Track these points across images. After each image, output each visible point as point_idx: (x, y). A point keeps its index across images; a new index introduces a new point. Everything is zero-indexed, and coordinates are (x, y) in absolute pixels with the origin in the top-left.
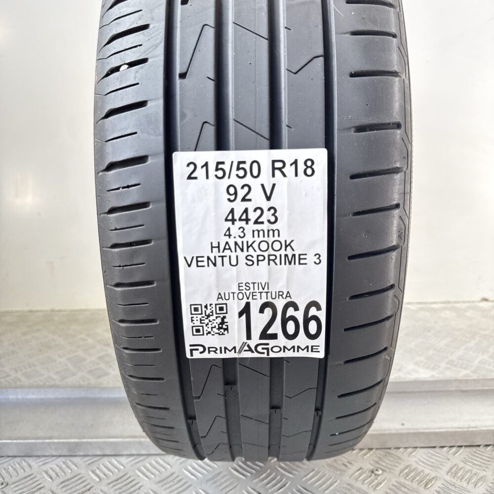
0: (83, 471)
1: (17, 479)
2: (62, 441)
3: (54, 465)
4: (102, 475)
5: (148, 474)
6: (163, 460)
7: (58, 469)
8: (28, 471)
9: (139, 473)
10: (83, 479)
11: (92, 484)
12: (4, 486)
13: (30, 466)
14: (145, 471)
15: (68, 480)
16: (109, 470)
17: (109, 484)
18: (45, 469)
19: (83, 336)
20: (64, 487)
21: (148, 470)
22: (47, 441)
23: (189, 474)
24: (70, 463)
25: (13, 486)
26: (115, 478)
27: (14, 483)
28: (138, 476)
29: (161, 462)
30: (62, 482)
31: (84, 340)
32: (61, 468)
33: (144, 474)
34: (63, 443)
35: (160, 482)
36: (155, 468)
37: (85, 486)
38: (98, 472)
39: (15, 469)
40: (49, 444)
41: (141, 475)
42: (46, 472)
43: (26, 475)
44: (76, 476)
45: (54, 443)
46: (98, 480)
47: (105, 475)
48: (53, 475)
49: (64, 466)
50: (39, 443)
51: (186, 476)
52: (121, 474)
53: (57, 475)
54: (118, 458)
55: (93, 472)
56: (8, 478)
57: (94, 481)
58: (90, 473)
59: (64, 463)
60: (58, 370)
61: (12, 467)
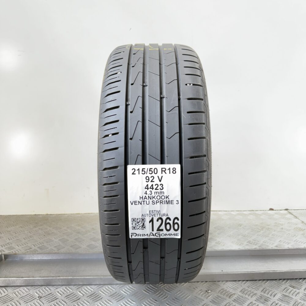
0: (75, 292)
1: (45, 295)
2: (64, 278)
3: (61, 289)
4: (84, 293)
5: (105, 292)
7: (63, 291)
10: (76, 295)
11: (80, 297)
12: (40, 298)
13: (50, 290)
14: (103, 291)
15: (69, 295)
16: (87, 291)
17: (87, 297)
18: (57, 291)
20: (67, 298)
21: (105, 291)
22: (58, 278)
23: (124, 293)
24: (68, 288)
25: (44, 298)
26: (90, 294)
27: (44, 297)
28: (100, 293)
29: (110, 287)
30: (66, 296)
32: (64, 290)
33: (103, 293)
34: (65, 279)
35: (110, 296)
36: (108, 290)
37: (77, 298)
38: (82, 292)
39: (43, 291)
40: (59, 279)
41: (102, 293)
42: (58, 292)
43: (49, 293)
44: (72, 294)
45: (61, 279)
46: (82, 295)
47: (85, 293)
48: (61, 293)
49: (66, 290)
50: (54, 279)
51: (122, 294)
52: (93, 293)
53: (63, 293)
54: (91, 286)
55: (80, 292)
56: (41, 295)
57: (81, 296)
58: (78, 292)
59: (66, 288)
60: (55, 246)
61: (42, 290)
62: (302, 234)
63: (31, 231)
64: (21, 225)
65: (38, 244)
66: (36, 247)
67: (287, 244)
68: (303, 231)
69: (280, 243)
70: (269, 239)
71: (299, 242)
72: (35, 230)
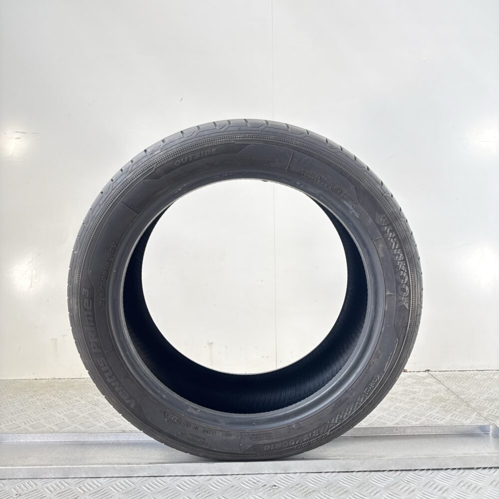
0: (73, 488)
1: (27, 492)
2: (59, 467)
3: (52, 483)
4: (86, 490)
5: (117, 488)
6: (129, 481)
7: (55, 486)
8: (35, 487)
9: (112, 488)
10: (73, 492)
11: (79, 495)
12: (18, 495)
13: (36, 484)
14: (116, 487)
15: (62, 492)
16: (91, 486)
17: (91, 494)
18: (46, 486)
19: (78, 398)
20: (59, 496)
21: (118, 486)
22: (49, 467)
23: (146, 489)
24: (64, 483)
25: (24, 496)
26: (94, 491)
27: (24, 494)
28: (111, 490)
29: (128, 481)
30: (58, 494)
31: (77, 401)
32: (57, 486)
33: (115, 489)
34: (60, 468)
35: (125, 493)
36: (123, 485)
37: (74, 496)
38: (83, 487)
39: (25, 486)
40: (50, 469)
41: (113, 490)
42: (47, 488)
43: (33, 489)
44: (68, 490)
45: (54, 469)
46: (83, 492)
47: (88, 489)
48: (52, 489)
49: (60, 484)
50: (43, 469)
51: (144, 490)
52: (99, 489)
53: (55, 490)
54: (98, 479)
55: (80, 488)
56: (20, 492)
57: (80, 493)
58: (78, 488)
59: (60, 482)
60: (57, 423)
61: (23, 485)
62: (443, 407)
63: (25, 403)
64: (11, 394)
65: (31, 420)
66: (28, 424)
67: (415, 420)
68: (445, 402)
69: (403, 419)
70: (388, 414)
71: (434, 418)
72: (31, 401)
